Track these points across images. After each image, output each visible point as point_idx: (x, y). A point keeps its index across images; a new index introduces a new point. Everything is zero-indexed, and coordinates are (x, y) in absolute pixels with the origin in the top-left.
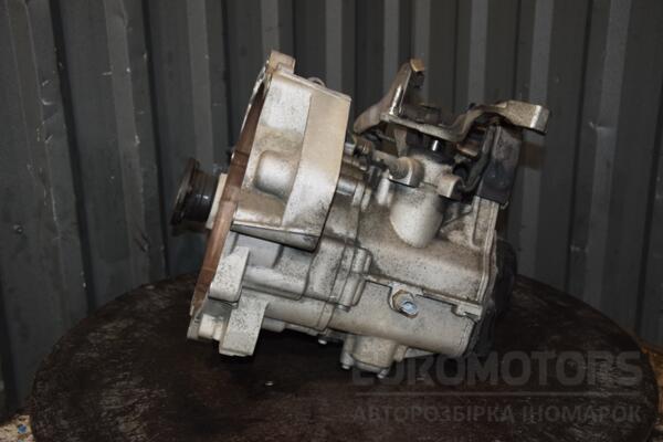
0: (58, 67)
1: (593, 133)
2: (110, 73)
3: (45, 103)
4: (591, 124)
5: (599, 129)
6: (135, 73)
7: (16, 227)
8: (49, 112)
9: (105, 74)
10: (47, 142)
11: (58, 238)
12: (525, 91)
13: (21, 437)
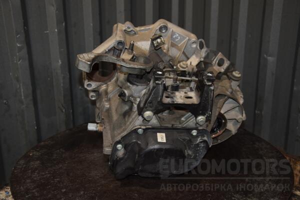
0: (24, 28)
1: (266, 59)
2: (48, 32)
3: (19, 45)
4: (265, 56)
5: (269, 58)
6: (59, 32)
7: (5, 101)
8: (20, 49)
9: (46, 32)
10: (19, 63)
11: (24, 106)
12: (236, 41)
13: (7, 196)
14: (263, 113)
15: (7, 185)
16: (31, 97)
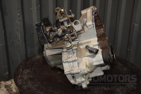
0: (21, 7)
1: (134, 25)
2: (32, 9)
3: (19, 15)
4: (134, 23)
5: (135, 24)
6: (37, 9)
7: (12, 40)
8: (19, 16)
9: (31, 9)
10: (19, 23)
11: (20, 43)
12: (120, 15)
13: (12, 83)
14: (131, 50)
15: (12, 78)
16: (23, 39)
